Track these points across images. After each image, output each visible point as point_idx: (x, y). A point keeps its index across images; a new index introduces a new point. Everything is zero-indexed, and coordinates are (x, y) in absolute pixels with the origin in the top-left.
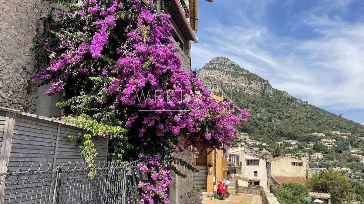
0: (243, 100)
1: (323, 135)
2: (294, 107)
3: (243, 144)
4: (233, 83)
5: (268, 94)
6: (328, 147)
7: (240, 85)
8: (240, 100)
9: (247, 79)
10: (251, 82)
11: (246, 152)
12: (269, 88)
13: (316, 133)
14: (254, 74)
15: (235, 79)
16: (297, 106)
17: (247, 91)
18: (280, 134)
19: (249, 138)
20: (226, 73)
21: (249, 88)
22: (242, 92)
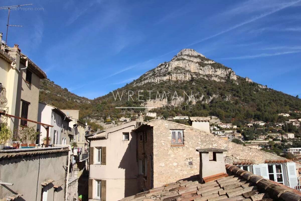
0: (211, 86)
1: (288, 115)
2: (257, 91)
3: (215, 127)
4: (201, 72)
5: (233, 80)
6: (296, 126)
7: (207, 73)
8: (208, 87)
9: (213, 68)
10: (216, 70)
11: (220, 135)
12: (233, 75)
13: (282, 114)
14: (218, 63)
15: (201, 68)
16: (259, 90)
17: (214, 79)
18: (248, 116)
19: (219, 121)
20: (194, 63)
21: (215, 76)
22: (209, 79)
